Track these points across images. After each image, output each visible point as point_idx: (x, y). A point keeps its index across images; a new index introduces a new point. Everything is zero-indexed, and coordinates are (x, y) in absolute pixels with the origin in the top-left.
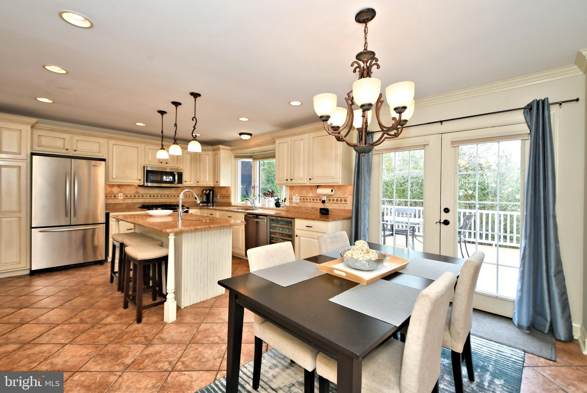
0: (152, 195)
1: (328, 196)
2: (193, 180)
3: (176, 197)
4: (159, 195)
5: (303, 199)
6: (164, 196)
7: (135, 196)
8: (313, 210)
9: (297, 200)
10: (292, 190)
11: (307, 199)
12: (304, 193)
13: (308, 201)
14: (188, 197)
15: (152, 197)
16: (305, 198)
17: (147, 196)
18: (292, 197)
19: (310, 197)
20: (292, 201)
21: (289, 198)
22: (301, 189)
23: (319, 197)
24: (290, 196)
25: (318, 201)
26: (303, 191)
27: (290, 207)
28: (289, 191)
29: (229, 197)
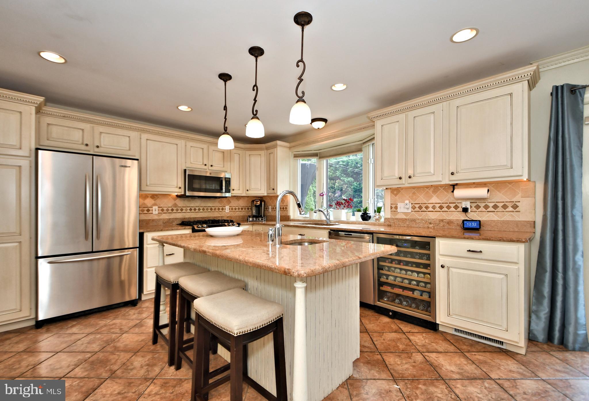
0: (193, 208)
1: (474, 200)
2: (241, 188)
3: (221, 210)
4: (201, 208)
5: (421, 208)
6: (207, 209)
7: (172, 210)
8: (442, 224)
9: (408, 209)
10: (396, 195)
11: (427, 207)
12: (421, 199)
13: (430, 209)
14: (234, 210)
15: (193, 211)
16: (424, 206)
17: (186, 210)
18: (395, 204)
19: (433, 203)
20: (397, 211)
21: (391, 207)
22: (415, 192)
23: (455, 203)
24: (391, 204)
25: (451, 210)
26: (419, 195)
27: (394, 220)
28: (391, 196)
29: (286, 208)
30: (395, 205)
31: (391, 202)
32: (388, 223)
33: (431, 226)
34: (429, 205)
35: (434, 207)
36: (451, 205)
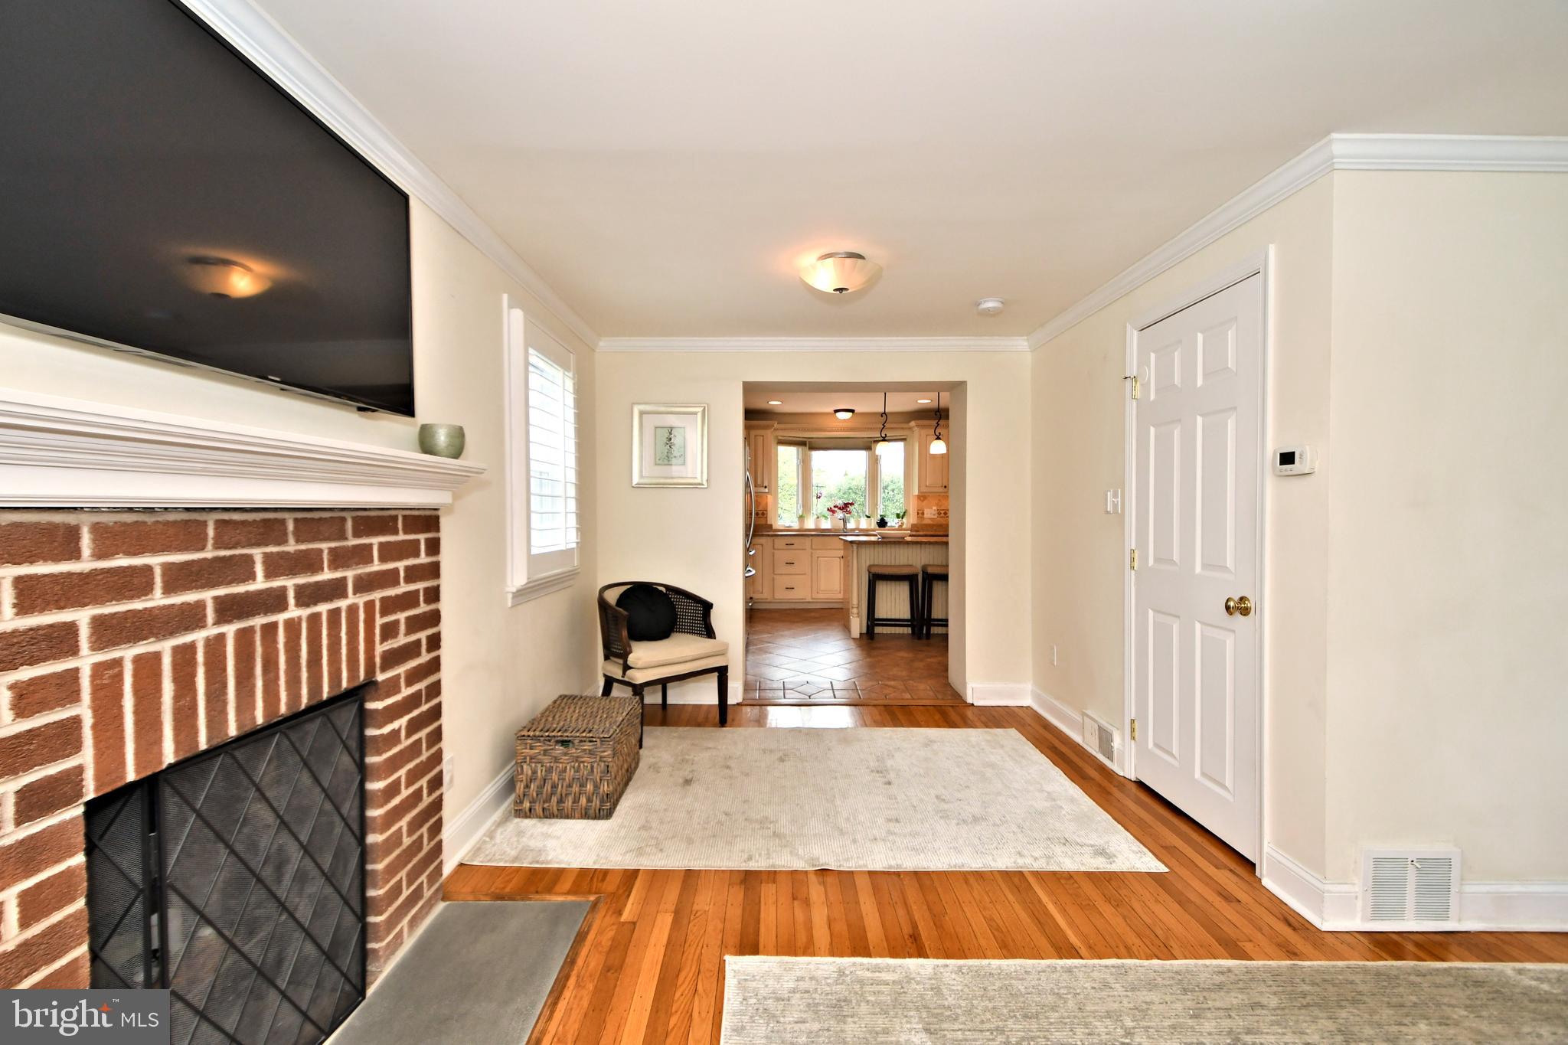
21: (918, 512)
29: (763, 514)
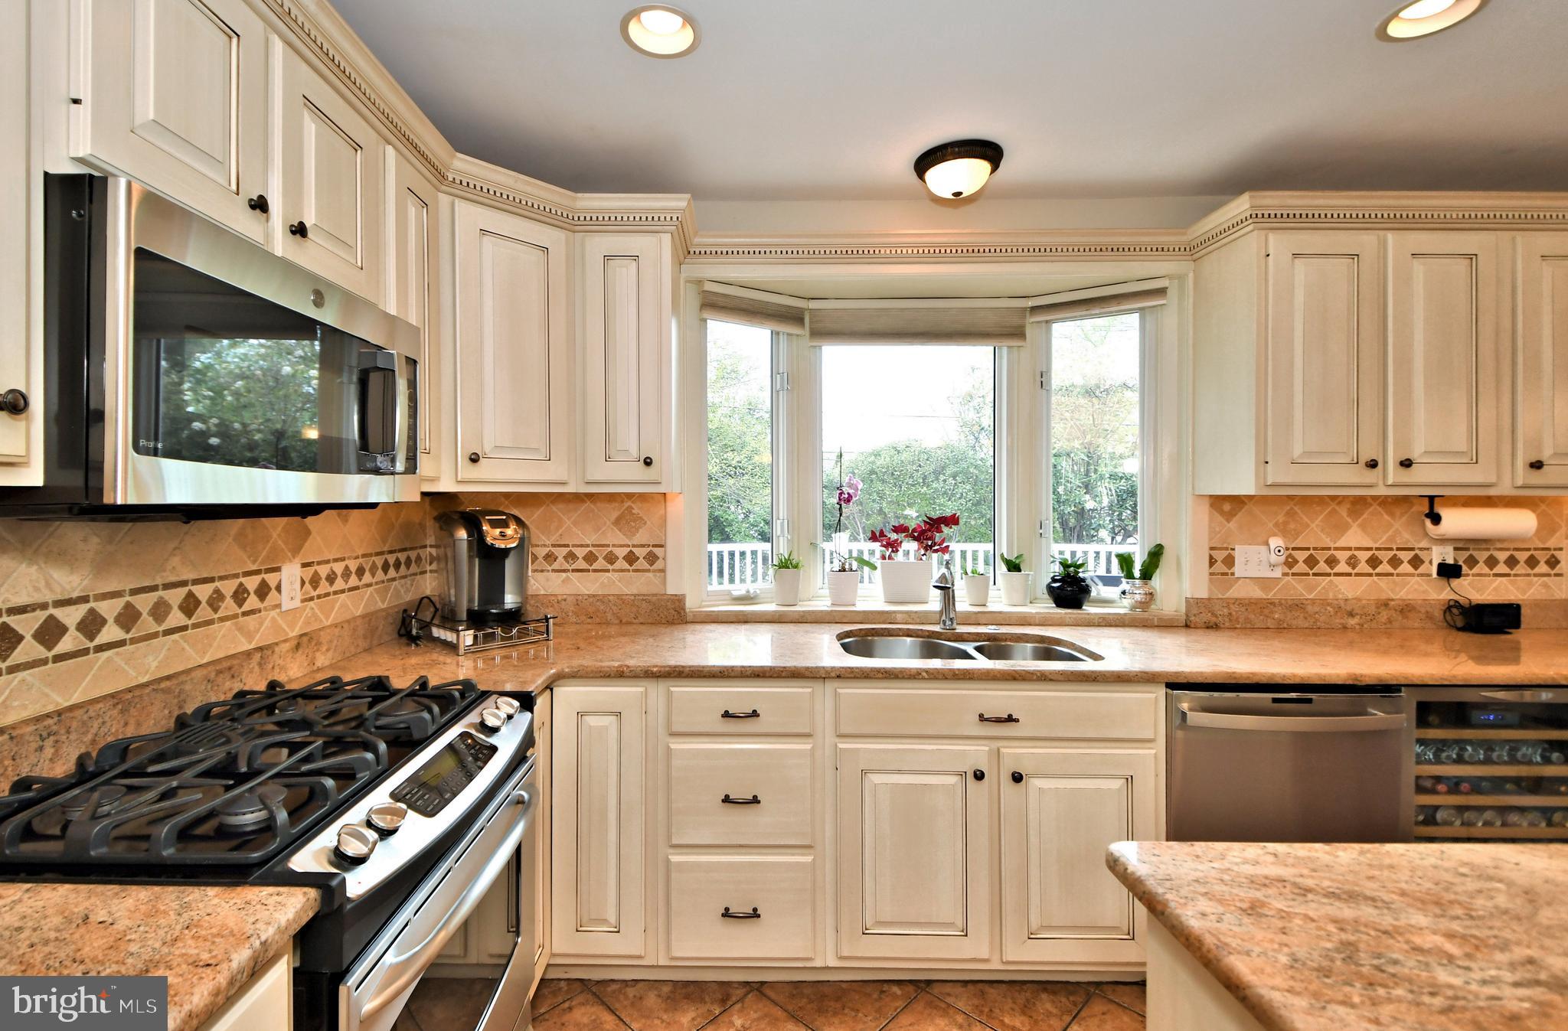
1: (1460, 544)
5: (1309, 562)
8: (1384, 615)
9: (1273, 566)
10: (1229, 516)
11: (1332, 562)
12: (1315, 533)
13: (1342, 567)
18: (1227, 549)
19: (1350, 549)
20: (1233, 574)
21: (1211, 557)
22: (1296, 508)
23: (1412, 549)
24: (1212, 549)
25: (1401, 570)
26: (1306, 519)
27: (1228, 607)
28: (1211, 520)
29: (652, 558)
30: (1225, 553)
31: (1210, 539)
32: (1206, 617)
33: (1352, 622)
34: (1339, 555)
35: (1352, 562)
36: (1403, 555)
